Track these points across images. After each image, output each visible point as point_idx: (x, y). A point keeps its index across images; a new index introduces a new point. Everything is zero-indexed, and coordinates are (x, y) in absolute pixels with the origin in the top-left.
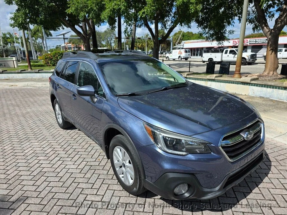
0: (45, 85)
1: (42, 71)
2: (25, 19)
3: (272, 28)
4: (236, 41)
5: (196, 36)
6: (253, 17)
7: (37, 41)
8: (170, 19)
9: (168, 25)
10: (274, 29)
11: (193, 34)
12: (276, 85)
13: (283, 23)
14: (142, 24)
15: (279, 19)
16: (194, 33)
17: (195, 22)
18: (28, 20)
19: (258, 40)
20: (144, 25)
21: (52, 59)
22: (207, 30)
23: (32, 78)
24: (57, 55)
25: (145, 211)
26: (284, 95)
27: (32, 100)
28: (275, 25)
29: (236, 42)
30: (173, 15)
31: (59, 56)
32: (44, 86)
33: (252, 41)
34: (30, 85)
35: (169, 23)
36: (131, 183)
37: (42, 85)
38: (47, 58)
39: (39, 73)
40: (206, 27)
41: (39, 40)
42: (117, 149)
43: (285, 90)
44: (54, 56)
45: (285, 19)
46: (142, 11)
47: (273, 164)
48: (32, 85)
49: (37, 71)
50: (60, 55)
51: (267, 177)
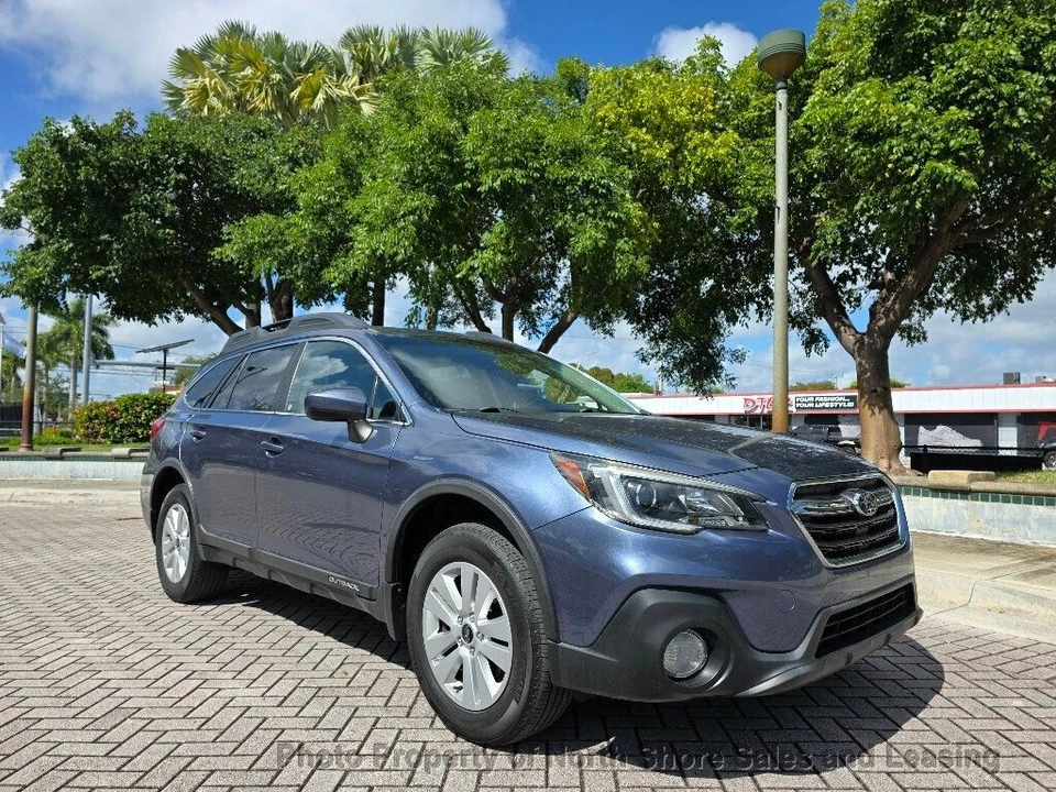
0: (82, 498)
1: (77, 453)
2: (57, 272)
3: (864, 329)
4: (755, 398)
5: (622, 381)
6: (801, 310)
7: (49, 372)
8: (549, 307)
9: (543, 322)
10: (870, 332)
11: (613, 376)
12: (906, 483)
13: (891, 316)
14: (458, 316)
15: (878, 307)
16: (615, 373)
17: (626, 321)
18: (66, 278)
19: (821, 399)
20: (462, 320)
21: (116, 419)
22: (663, 347)
23: (27, 478)
24: (138, 406)
25: (551, 783)
26: (934, 514)
27: (36, 535)
28: (871, 321)
29: (754, 402)
30: (558, 296)
31: (145, 409)
32: (77, 500)
33: (805, 400)
34: (24, 498)
35: (546, 318)
36: (492, 695)
37: (71, 499)
38: (97, 417)
39: (61, 458)
40: (662, 337)
41: (62, 371)
42: (444, 577)
43: (938, 497)
44: (127, 410)
45: (897, 306)
46: (470, 262)
47: (946, 667)
48: (30, 499)
49: (58, 453)
50: (150, 408)
51: (937, 696)
